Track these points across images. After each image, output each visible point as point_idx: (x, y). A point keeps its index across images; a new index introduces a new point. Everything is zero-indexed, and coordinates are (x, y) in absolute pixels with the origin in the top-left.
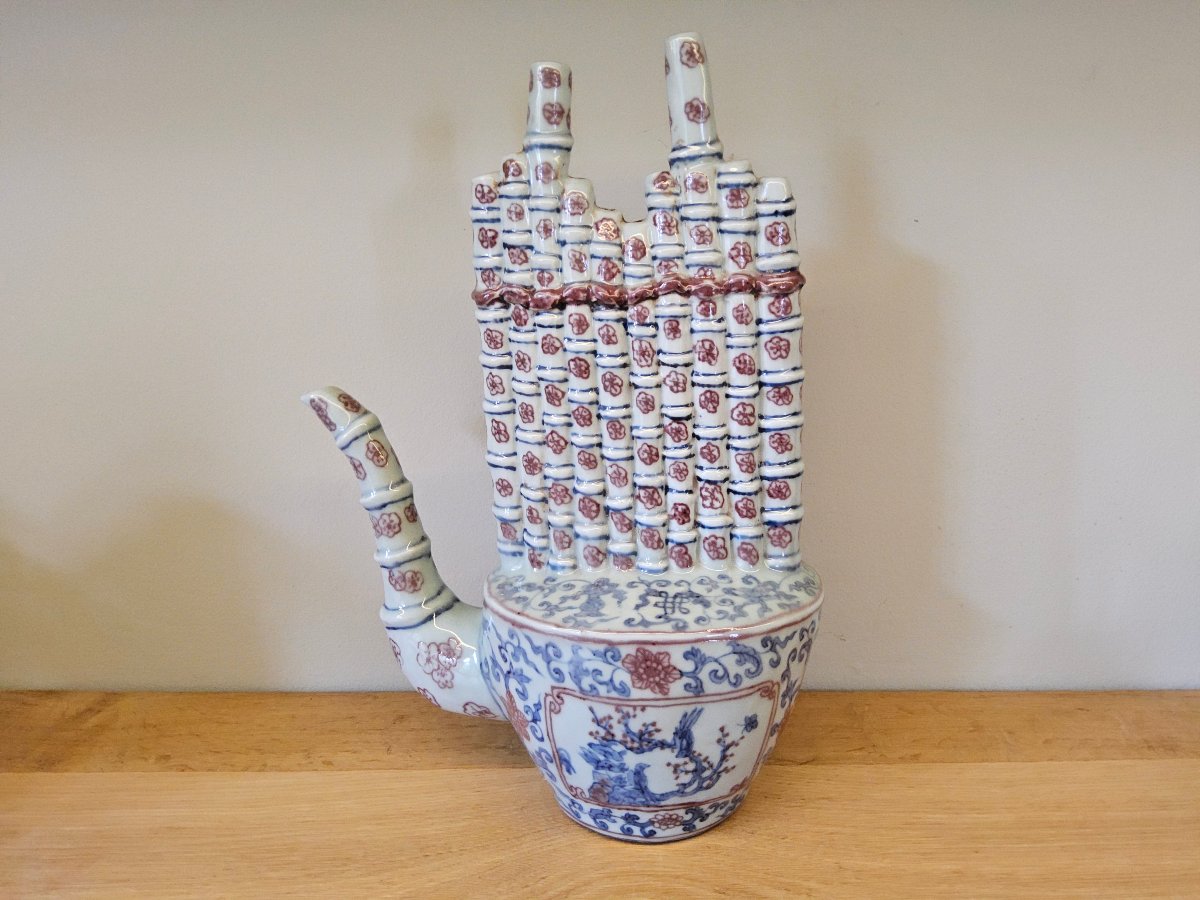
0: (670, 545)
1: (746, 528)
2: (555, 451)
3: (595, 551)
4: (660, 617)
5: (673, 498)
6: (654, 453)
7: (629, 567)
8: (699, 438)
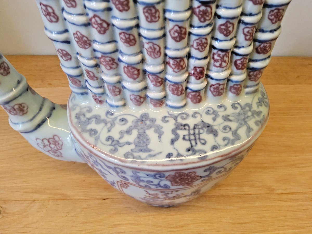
0: (189, 91)
1: (239, 77)
2: (99, 32)
3: (138, 98)
4: (189, 150)
5: (193, 63)
6: (183, 32)
7: (161, 105)
8: (219, 17)
